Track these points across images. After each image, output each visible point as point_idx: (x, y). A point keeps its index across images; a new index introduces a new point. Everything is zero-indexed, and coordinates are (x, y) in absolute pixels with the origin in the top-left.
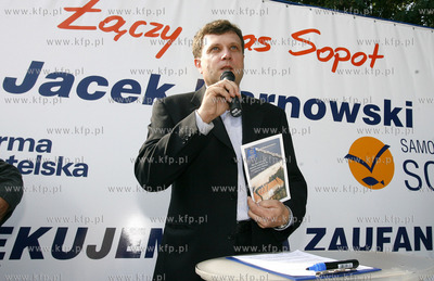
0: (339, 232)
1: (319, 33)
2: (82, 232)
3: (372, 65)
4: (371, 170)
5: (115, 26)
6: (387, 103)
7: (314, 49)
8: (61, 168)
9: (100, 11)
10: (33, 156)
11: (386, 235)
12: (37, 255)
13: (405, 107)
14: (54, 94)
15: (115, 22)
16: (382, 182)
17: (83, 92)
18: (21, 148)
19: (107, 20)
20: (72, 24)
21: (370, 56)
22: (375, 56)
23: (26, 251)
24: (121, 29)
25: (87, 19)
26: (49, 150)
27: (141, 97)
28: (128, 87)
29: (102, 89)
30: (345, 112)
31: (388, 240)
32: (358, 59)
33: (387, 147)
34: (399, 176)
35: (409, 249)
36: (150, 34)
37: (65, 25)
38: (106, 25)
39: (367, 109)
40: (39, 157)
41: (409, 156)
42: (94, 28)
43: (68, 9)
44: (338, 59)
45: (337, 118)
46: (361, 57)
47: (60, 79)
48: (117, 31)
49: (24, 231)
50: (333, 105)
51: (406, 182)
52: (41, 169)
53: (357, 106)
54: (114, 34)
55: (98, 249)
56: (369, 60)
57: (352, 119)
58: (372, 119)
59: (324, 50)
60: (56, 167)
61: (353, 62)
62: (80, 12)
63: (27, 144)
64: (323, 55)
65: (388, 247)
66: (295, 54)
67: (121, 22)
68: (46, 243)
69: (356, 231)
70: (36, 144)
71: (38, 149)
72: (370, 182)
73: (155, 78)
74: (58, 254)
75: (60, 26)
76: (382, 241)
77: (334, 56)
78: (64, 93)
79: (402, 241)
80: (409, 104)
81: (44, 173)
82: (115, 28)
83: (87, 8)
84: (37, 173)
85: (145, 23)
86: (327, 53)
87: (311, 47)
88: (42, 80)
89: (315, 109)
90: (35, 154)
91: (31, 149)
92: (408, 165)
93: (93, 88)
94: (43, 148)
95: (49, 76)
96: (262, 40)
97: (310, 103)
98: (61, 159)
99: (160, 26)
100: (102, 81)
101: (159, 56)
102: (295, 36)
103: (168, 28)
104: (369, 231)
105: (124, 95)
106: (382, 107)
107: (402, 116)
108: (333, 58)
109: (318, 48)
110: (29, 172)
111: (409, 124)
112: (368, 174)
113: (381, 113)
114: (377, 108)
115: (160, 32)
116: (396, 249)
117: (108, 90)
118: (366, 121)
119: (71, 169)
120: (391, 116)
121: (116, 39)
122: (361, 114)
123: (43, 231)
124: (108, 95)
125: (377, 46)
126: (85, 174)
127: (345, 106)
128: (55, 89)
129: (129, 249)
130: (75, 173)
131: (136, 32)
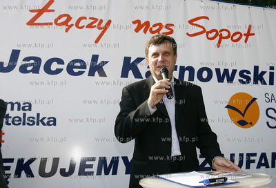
1: (207, 18)
2: (56, 161)
3: (246, 41)
4: (243, 115)
5: (65, 22)
6: (256, 68)
7: (204, 31)
8: (39, 121)
9: (53, 11)
10: (20, 114)
11: (252, 158)
12: (30, 174)
13: (268, 71)
14: (29, 72)
16: (251, 123)
17: (48, 69)
18: (12, 109)
19: (60, 17)
20: (35, 22)
21: (245, 35)
22: (248, 34)
23: (23, 173)
24: (69, 24)
25: (45, 18)
26: (30, 109)
27: (87, 71)
28: (78, 64)
29: (60, 66)
30: (225, 76)
31: (253, 161)
32: (235, 37)
33: (255, 99)
34: (263, 118)
35: (267, 166)
36: (90, 26)
37: (31, 23)
38: (59, 21)
39: (241, 74)
40: (24, 115)
41: (270, 105)
42: (51, 24)
43: (32, 11)
44: (221, 37)
45: (220, 80)
46: (238, 36)
47: (32, 61)
48: (67, 25)
49: (21, 160)
50: (218, 70)
51: (268, 123)
52: (27, 121)
53: (234, 71)
54: (65, 27)
55: (67, 171)
56: (244, 37)
57: (230, 80)
58: (245, 80)
59: (211, 31)
60: (35, 120)
61: (232, 39)
62: (40, 12)
63: (16, 106)
64: (211, 35)
65: (253, 166)
66: (191, 35)
67: (69, 18)
68: (35, 167)
70: (22, 106)
71: (23, 109)
72: (242, 123)
73: (95, 58)
74: (42, 173)
75: (28, 24)
76: (249, 162)
78: (36, 70)
79: (263, 162)
80: (272, 68)
81: (28, 124)
83: (46, 9)
84: (24, 124)
85: (85, 18)
86: (214, 33)
87: (202, 30)
88: (20, 62)
89: (205, 75)
90: (22, 112)
91: (19, 109)
92: (269, 111)
93: (54, 66)
94: (26, 108)
95: (24, 60)
96: (167, 26)
97: (201, 70)
98: (38, 115)
99: (96, 20)
100: (60, 62)
101: (97, 41)
102: (191, 22)
103: (101, 21)
104: (241, 155)
105: (76, 70)
106: (252, 72)
107: (266, 77)
108: (218, 37)
109: (208, 30)
110: (19, 124)
111: (271, 83)
112: (241, 118)
113: (252, 76)
114: (249, 72)
115: (96, 24)
116: (258, 167)
117: (64, 67)
118: (241, 81)
119: (45, 121)
120: (259, 77)
121: (67, 31)
122: (237, 77)
123: (32, 161)
124: (65, 71)
125: (250, 27)
126: (55, 124)
127: (226, 71)
128: (29, 68)
129: (87, 170)
130: (48, 124)
131: (80, 25)
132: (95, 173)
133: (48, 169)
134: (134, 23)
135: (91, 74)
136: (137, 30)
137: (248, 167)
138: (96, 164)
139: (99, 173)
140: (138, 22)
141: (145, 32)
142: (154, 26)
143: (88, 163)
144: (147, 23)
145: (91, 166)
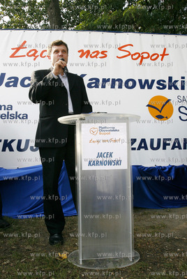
0: (143, 141)
1: (132, 45)
3: (162, 60)
4: (160, 112)
6: (170, 79)
7: (130, 54)
8: (17, 116)
9: (26, 48)
10: (6, 112)
11: (168, 142)
12: (11, 150)
13: (180, 80)
14: (11, 86)
15: (33, 52)
16: (166, 117)
17: (22, 84)
19: (30, 52)
20: (15, 55)
21: (161, 55)
22: (164, 55)
23: (7, 149)
24: (36, 55)
25: (21, 52)
26: (11, 109)
30: (146, 84)
31: (169, 144)
32: (154, 57)
34: (176, 114)
35: (180, 148)
37: (12, 56)
38: (30, 54)
39: (159, 82)
40: (8, 112)
41: (182, 104)
42: (25, 56)
43: (13, 49)
44: (143, 58)
45: (142, 87)
46: (156, 56)
47: (13, 80)
49: (6, 141)
50: (140, 81)
51: (180, 117)
53: (153, 81)
54: (33, 57)
55: (34, 148)
56: (160, 57)
57: (150, 87)
58: (161, 87)
59: (135, 54)
60: (15, 116)
62: (18, 49)
63: (3, 107)
64: (134, 57)
65: (169, 148)
66: (120, 58)
67: (36, 52)
68: (14, 145)
69: (152, 141)
70: (7, 107)
72: (160, 117)
74: (19, 149)
75: (11, 57)
76: (165, 145)
77: (141, 57)
78: (15, 85)
79: (177, 145)
80: (183, 78)
81: (10, 118)
82: (34, 55)
83: (21, 47)
84: (8, 118)
85: (46, 51)
86: (137, 55)
87: (128, 53)
88: (6, 81)
89: (130, 84)
90: (6, 111)
91: (5, 109)
92: (181, 109)
93: (27, 82)
94: (9, 109)
95: (8, 79)
96: (103, 53)
97: (127, 81)
98: (17, 112)
102: (120, 49)
104: (159, 140)
106: (167, 81)
107: (178, 84)
108: (140, 58)
109: (132, 53)
110: (5, 118)
111: (183, 88)
112: (158, 113)
113: (167, 84)
114: (164, 81)
116: (173, 148)
118: (158, 88)
119: (21, 116)
120: (172, 85)
121: (34, 59)
122: (155, 85)
123: (13, 141)
125: (165, 49)
126: (27, 118)
127: (147, 81)
128: (11, 84)
130: (23, 118)
131: (43, 55)
134: (79, 52)
136: (81, 56)
137: (164, 148)
140: (82, 51)
141: (87, 57)
142: (93, 53)
144: (88, 52)
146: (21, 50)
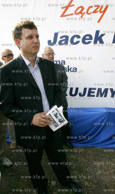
2: (77, 89)
5: (81, 11)
8: (69, 69)
9: (74, 5)
14: (63, 44)
15: (80, 9)
17: (72, 42)
19: (77, 9)
24: (83, 12)
25: (71, 10)
26: (65, 64)
27: (93, 41)
28: (88, 37)
29: (78, 40)
36: (95, 12)
37: (63, 16)
38: (77, 12)
42: (73, 14)
43: (62, 8)
47: (64, 38)
48: (81, 14)
54: (80, 15)
55: (82, 94)
60: (67, 69)
62: (67, 8)
63: (58, 62)
67: (83, 8)
70: (61, 62)
73: (98, 32)
75: (61, 16)
78: (66, 43)
82: (81, 12)
83: (70, 5)
85: (92, 7)
88: (59, 39)
93: (75, 40)
94: (63, 63)
95: (61, 38)
98: (68, 66)
99: (98, 6)
100: (78, 37)
101: (99, 22)
103: (102, 7)
105: (87, 41)
115: (99, 10)
117: (80, 40)
119: (72, 70)
121: (82, 17)
124: (81, 42)
126: (76, 71)
128: (63, 42)
129: (91, 94)
130: (73, 71)
131: (89, 12)
132: (96, 96)
133: (73, 93)
135: (95, 42)
138: (96, 91)
139: (97, 96)
143: (92, 91)
145: (94, 92)
146: (70, 8)
